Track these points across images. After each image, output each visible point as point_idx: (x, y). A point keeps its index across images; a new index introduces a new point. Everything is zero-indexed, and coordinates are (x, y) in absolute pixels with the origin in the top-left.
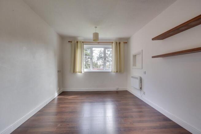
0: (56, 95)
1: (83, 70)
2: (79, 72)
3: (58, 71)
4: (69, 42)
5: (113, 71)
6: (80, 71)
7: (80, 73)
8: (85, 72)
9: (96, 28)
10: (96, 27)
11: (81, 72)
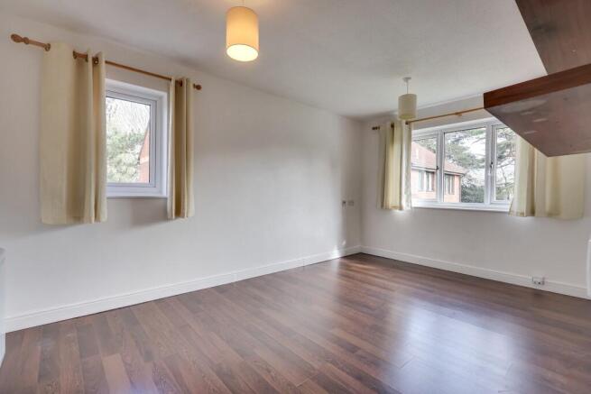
0: (336, 254)
1: (409, 200)
2: (395, 207)
3: (344, 202)
4: (374, 129)
5: (515, 209)
6: (398, 204)
7: (398, 211)
8: (415, 208)
9: (410, 81)
10: (407, 79)
11: (401, 208)
